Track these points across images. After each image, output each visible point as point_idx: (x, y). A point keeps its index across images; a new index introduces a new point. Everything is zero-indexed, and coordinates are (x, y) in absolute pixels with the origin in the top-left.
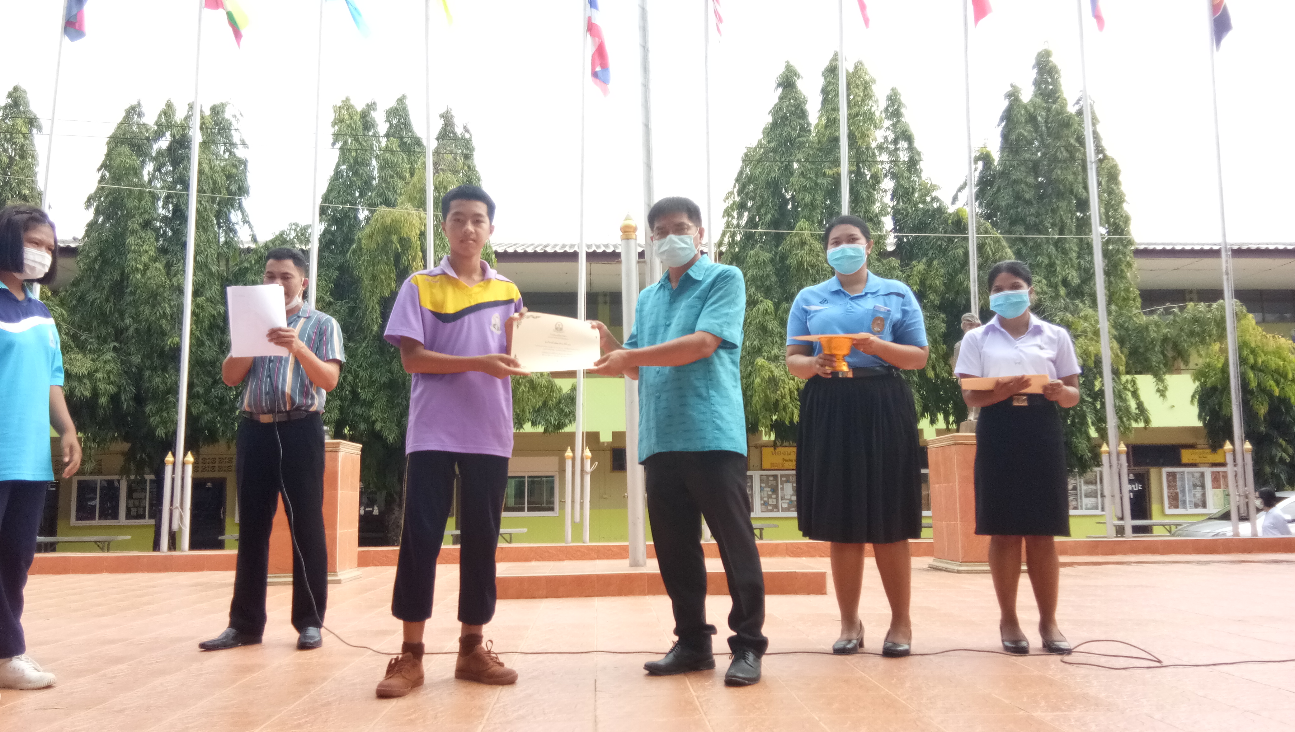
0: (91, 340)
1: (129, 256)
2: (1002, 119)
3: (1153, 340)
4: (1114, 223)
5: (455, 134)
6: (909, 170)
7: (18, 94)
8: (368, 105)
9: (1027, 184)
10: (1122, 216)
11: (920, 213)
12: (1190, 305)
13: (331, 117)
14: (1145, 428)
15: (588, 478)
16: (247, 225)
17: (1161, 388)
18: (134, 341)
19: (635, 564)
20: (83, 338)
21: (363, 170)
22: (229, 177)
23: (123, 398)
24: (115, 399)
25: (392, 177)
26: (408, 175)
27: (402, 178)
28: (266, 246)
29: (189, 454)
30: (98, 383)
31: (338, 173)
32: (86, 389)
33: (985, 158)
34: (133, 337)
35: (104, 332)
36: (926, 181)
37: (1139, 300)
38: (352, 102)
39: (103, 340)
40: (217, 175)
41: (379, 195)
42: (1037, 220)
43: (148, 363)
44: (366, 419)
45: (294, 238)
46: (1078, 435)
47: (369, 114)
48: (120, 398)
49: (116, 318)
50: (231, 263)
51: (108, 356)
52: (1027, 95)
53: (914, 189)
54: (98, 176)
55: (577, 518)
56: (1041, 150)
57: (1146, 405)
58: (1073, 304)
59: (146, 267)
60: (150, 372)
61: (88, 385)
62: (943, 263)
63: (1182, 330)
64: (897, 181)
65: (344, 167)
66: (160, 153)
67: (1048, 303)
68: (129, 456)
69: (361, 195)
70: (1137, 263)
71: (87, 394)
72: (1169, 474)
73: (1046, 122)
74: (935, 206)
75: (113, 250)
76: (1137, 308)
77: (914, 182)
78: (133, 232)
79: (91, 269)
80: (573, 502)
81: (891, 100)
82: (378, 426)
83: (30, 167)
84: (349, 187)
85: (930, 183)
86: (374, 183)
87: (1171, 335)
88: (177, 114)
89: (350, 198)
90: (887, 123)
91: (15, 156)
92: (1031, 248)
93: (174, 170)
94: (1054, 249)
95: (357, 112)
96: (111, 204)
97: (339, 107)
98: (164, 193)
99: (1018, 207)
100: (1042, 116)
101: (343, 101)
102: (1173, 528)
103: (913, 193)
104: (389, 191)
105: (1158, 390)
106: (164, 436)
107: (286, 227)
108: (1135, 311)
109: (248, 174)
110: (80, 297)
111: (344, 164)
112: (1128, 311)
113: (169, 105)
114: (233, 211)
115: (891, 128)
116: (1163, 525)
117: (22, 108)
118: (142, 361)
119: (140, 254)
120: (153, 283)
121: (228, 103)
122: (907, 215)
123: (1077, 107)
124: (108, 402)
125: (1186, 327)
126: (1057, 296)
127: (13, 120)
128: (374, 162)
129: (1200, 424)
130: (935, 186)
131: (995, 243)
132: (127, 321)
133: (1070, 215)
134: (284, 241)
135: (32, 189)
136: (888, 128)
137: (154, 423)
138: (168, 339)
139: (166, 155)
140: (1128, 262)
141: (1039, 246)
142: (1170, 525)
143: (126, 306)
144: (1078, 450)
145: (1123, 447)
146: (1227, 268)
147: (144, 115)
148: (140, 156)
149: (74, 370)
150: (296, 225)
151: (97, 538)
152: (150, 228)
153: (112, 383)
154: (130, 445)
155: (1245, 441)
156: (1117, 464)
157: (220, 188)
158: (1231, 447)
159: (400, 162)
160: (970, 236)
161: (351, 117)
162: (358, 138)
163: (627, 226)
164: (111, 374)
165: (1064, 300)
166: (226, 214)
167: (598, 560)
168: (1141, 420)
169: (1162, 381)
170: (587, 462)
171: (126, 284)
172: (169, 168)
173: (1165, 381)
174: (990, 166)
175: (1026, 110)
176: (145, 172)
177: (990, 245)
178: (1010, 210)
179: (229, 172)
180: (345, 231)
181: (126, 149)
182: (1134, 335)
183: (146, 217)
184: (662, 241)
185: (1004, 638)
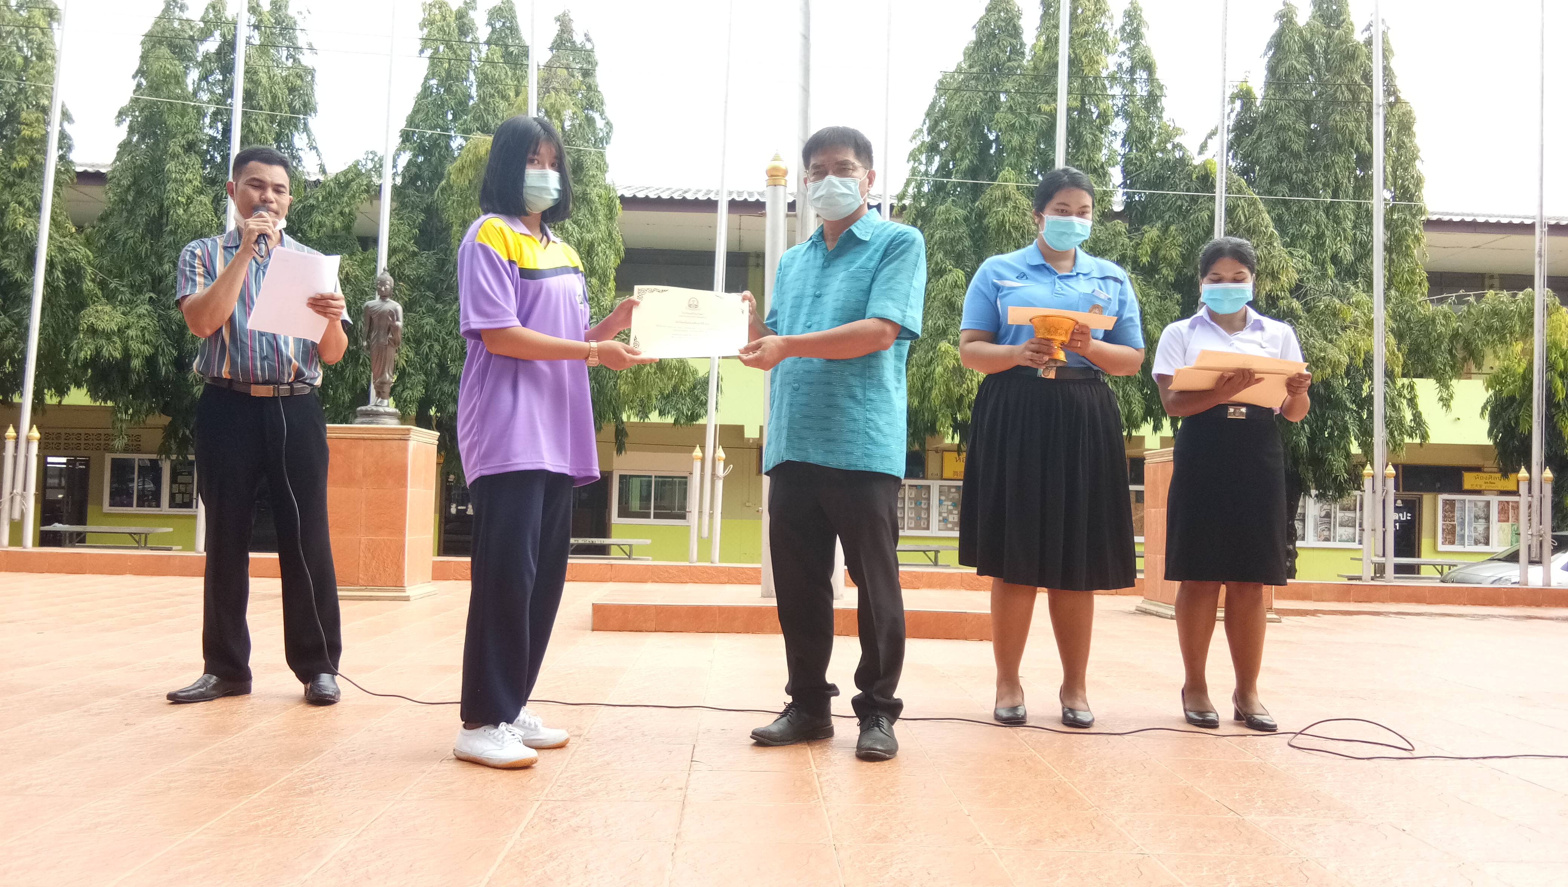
0: (122, 289)
1: (169, 186)
2: (1269, 47)
3: (1440, 335)
4: (1403, 186)
5: (574, 42)
6: (1148, 109)
8: (466, 3)
9: (1295, 131)
10: (1413, 177)
11: (1157, 164)
12: (1490, 293)
13: (420, 16)
14: (1421, 444)
15: (720, 484)
16: (314, 152)
17: (1445, 396)
19: (767, 595)
20: (112, 286)
21: (457, 86)
22: (292, 90)
23: (161, 362)
24: (151, 362)
25: (492, 96)
26: (512, 94)
27: (505, 97)
28: (336, 178)
30: (130, 342)
31: (426, 90)
32: (115, 349)
33: (1245, 96)
35: (138, 279)
36: (1168, 123)
37: (1426, 284)
39: (137, 290)
40: (277, 87)
41: (475, 119)
42: (1306, 179)
45: (371, 170)
46: (1335, 450)
47: (467, 14)
48: (157, 361)
49: (154, 262)
51: (143, 309)
52: (1303, 16)
53: (1151, 133)
54: (133, 84)
55: (705, 533)
56: (1316, 89)
57: (1424, 417)
58: (1343, 287)
59: (190, 201)
61: (119, 345)
62: (1182, 230)
63: (1477, 324)
64: (1131, 122)
65: (434, 82)
66: (207, 57)
67: (1311, 285)
68: (170, 432)
69: (455, 119)
70: (1428, 237)
71: (117, 355)
72: (1446, 502)
73: (1325, 52)
74: (1178, 157)
75: (150, 177)
76: (1423, 294)
77: (1153, 124)
78: (174, 156)
79: (123, 201)
80: (700, 512)
81: (1129, 16)
83: (49, 70)
84: (441, 106)
85: (1172, 125)
86: (471, 103)
87: (1462, 330)
88: (228, 9)
89: (441, 122)
90: (1123, 47)
91: (31, 56)
92: (1295, 214)
93: (224, 80)
94: (1324, 216)
95: (451, 12)
96: (147, 119)
97: (430, 5)
98: (212, 109)
99: (1282, 161)
100: (1320, 45)
102: (1446, 568)
103: (1150, 138)
104: (489, 114)
105: (1441, 399)
107: (361, 157)
108: (1420, 298)
109: (315, 87)
110: (110, 235)
111: (434, 78)
112: (1411, 298)
114: (296, 134)
115: (1127, 53)
116: (1434, 565)
119: (182, 183)
120: (197, 220)
122: (1141, 166)
123: (1366, 35)
124: (143, 366)
125: (1482, 320)
126: (1324, 276)
127: (29, 11)
128: (472, 77)
129: (1490, 443)
130: (1179, 129)
131: (1249, 205)
133: (1347, 174)
134: (359, 174)
136: (1124, 54)
139: (214, 60)
140: (1415, 236)
141: (1303, 211)
142: (1442, 566)
143: (165, 247)
144: (1332, 470)
145: (1391, 470)
146: (1541, 249)
147: (187, 9)
148: (183, 60)
149: (101, 325)
150: (374, 153)
151: (133, 529)
152: (195, 152)
153: (147, 343)
154: (170, 419)
155: (1545, 468)
156: (1381, 491)
157: (280, 104)
158: (1527, 475)
159: (503, 77)
160: (1217, 195)
161: (444, 18)
162: (452, 45)
163: (775, 169)
164: (146, 331)
165: (1332, 281)
166: (288, 137)
167: (728, 585)
168: (1416, 434)
169: (1447, 387)
170: (719, 464)
171: (165, 220)
172: (218, 77)
173: (1451, 387)
174: (1251, 107)
175: (1301, 36)
176: (189, 81)
177: (1243, 207)
178: (1272, 164)
179: (292, 84)
180: (434, 163)
181: (165, 51)
182: (1417, 328)
183: (190, 138)
184: (819, 183)
185: (1187, 707)
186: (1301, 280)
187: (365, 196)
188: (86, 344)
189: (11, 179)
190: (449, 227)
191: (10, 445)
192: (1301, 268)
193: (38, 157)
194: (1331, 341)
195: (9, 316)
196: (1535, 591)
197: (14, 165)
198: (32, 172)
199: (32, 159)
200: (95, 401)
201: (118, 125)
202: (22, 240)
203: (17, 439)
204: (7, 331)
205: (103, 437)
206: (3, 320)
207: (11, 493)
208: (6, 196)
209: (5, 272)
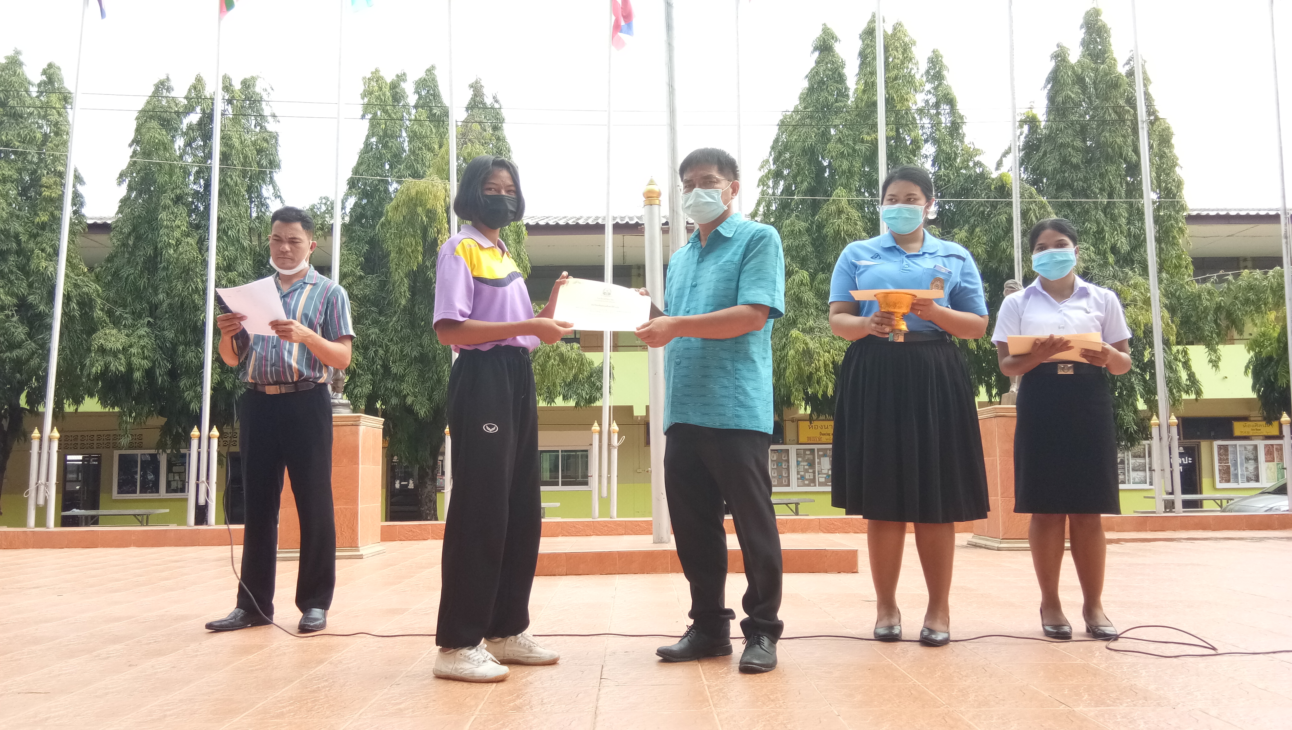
0: (125, 315)
1: (161, 232)
2: (1048, 81)
3: (1206, 308)
4: (1166, 188)
5: (485, 103)
6: (951, 135)
7: (52, 71)
8: (397, 76)
9: (1073, 147)
10: (1174, 180)
11: (962, 179)
12: (1245, 272)
13: (361, 88)
14: (1196, 399)
15: (615, 453)
16: (278, 200)
17: (1213, 358)
18: (167, 316)
19: (659, 541)
20: (118, 313)
21: (392, 142)
22: (260, 151)
23: (158, 373)
24: (149, 373)
25: (420, 149)
26: (436, 147)
27: (429, 149)
29: (215, 428)
30: (133, 358)
31: (367, 145)
32: (121, 364)
33: (1031, 121)
34: (166, 312)
35: (138, 307)
36: (969, 146)
37: (1192, 267)
38: (381, 74)
39: (137, 315)
40: (247, 149)
41: (408, 168)
42: (1085, 185)
43: (182, 338)
44: (398, 394)
45: (325, 212)
46: (1125, 407)
47: (399, 85)
48: (155, 372)
49: (150, 293)
51: (142, 331)
52: (1075, 55)
53: (956, 154)
54: (130, 151)
55: (605, 494)
56: (1088, 114)
57: (1198, 376)
58: (1123, 272)
59: (179, 242)
60: (184, 346)
61: (123, 361)
62: (986, 231)
63: (1236, 298)
64: (939, 146)
65: (374, 140)
66: (190, 127)
67: (1096, 271)
68: (166, 430)
69: (391, 167)
70: (1190, 229)
72: (1220, 447)
73: (1094, 83)
74: (978, 172)
75: (146, 225)
76: (1189, 275)
77: (957, 147)
78: (165, 208)
79: (124, 245)
80: (600, 476)
81: (932, 62)
82: (409, 400)
83: (65, 143)
84: (380, 159)
85: (972, 147)
86: (404, 155)
87: (1225, 303)
88: (206, 89)
89: (379, 171)
90: (928, 87)
91: (50, 133)
92: (1078, 215)
93: (204, 145)
94: (1102, 215)
95: (386, 84)
96: (143, 179)
97: (369, 79)
98: (195, 168)
99: (1064, 172)
100: (1090, 77)
101: (372, 73)
102: (1224, 502)
103: (955, 159)
104: (418, 163)
105: (1211, 361)
106: (198, 411)
107: (316, 201)
108: (1187, 279)
109: (279, 148)
110: (115, 272)
111: (373, 136)
112: (1179, 279)
113: (199, 80)
114: (264, 186)
115: (932, 91)
116: (1214, 500)
117: (56, 85)
118: (176, 336)
119: (172, 229)
120: (185, 258)
121: (258, 77)
122: (949, 181)
123: (1127, 68)
124: (143, 377)
125: (1240, 295)
126: (1106, 264)
127: (47, 97)
128: (404, 134)
129: (1254, 396)
130: (978, 150)
131: (1040, 208)
132: (161, 296)
133: (1119, 180)
134: (316, 213)
136: (929, 92)
137: (188, 399)
138: (201, 314)
139: (196, 130)
140: (1180, 228)
141: (1085, 211)
142: (1221, 500)
143: (160, 281)
144: (1123, 423)
145: (1174, 420)
146: (1286, 231)
147: (173, 90)
148: (170, 131)
149: (109, 345)
150: (327, 199)
151: (137, 512)
152: (182, 203)
153: (146, 358)
154: (166, 419)
156: (1167, 437)
157: (250, 163)
158: (1288, 419)
159: (429, 133)
160: (1014, 200)
161: (380, 89)
162: (388, 110)
163: (650, 192)
164: (145, 349)
165: (1113, 268)
166: (257, 188)
167: (625, 536)
168: (1192, 391)
169: (1215, 351)
170: (614, 436)
171: (159, 259)
172: (200, 143)
173: (1218, 351)
174: (1036, 130)
175: (1074, 72)
176: (176, 147)
177: (1034, 210)
178: (1057, 175)
179: (260, 146)
180: (375, 204)
181: (154, 124)
182: (1186, 304)
183: (178, 192)
184: (690, 194)
185: (1045, 622)
186: (1087, 268)
187: (320, 232)
188: (97, 361)
189: (35, 231)
190: (388, 254)
191: (35, 444)
192: (1087, 258)
193: (56, 213)
195: (35, 342)
197: (37, 220)
198: (52, 225)
199: (52, 214)
200: (105, 407)
201: (119, 185)
202: (44, 279)
203: (41, 439)
204: (33, 353)
205: (111, 438)
206: (30, 344)
207: (37, 484)
208: (31, 245)
209: (31, 306)
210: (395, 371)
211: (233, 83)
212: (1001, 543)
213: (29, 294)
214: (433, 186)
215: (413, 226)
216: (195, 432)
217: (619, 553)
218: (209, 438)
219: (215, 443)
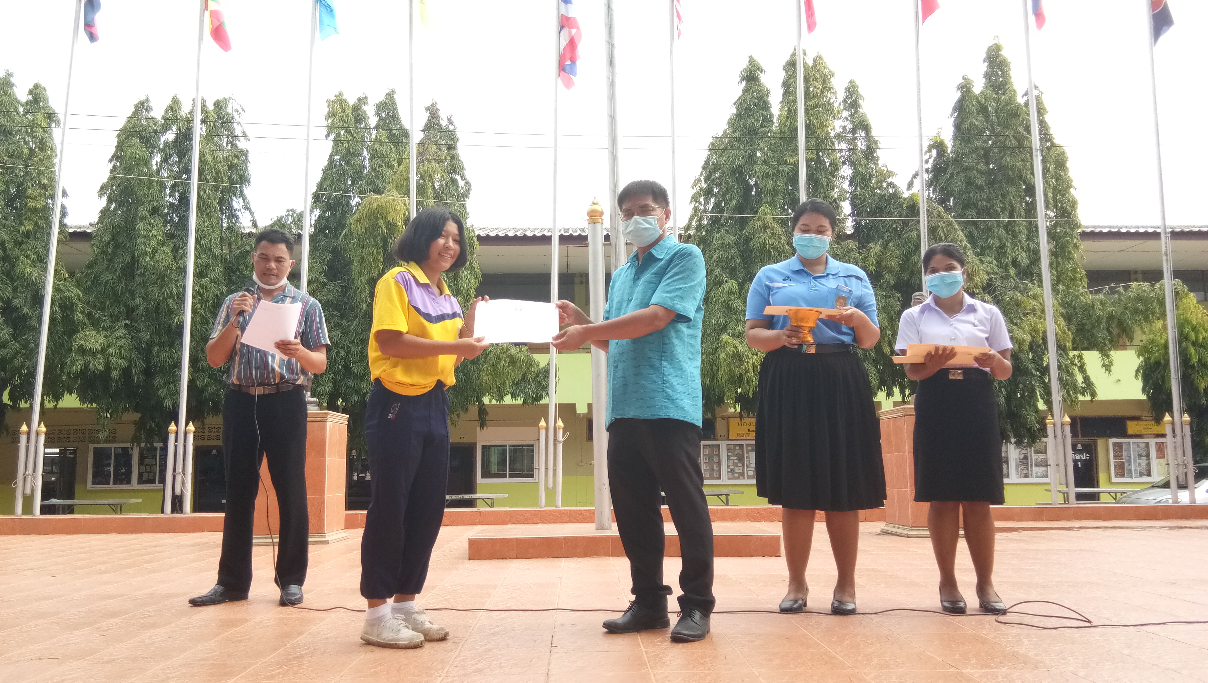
0: (104, 318)
1: (139, 241)
2: (954, 110)
3: (1099, 317)
4: (1062, 208)
5: (440, 126)
6: (867, 158)
7: (38, 91)
8: (359, 99)
9: (978, 170)
10: (1069, 201)
11: (876, 198)
12: (1135, 284)
13: (325, 110)
14: (1091, 401)
15: (560, 447)
16: (248, 212)
17: (1106, 363)
18: (143, 319)
19: (601, 527)
20: (97, 316)
21: (355, 160)
22: (231, 167)
23: (134, 372)
24: (126, 372)
25: (381, 166)
26: (396, 164)
27: (390, 167)
29: (191, 423)
30: (111, 358)
31: (331, 162)
32: (100, 363)
33: (939, 146)
34: (143, 315)
35: (116, 310)
36: (883, 168)
37: (1086, 280)
38: (345, 97)
39: (115, 318)
40: (219, 165)
41: (369, 183)
42: (988, 205)
43: (156, 339)
44: (358, 392)
45: (291, 223)
46: (1027, 407)
47: (361, 107)
48: (131, 372)
49: (127, 298)
50: (233, 247)
51: (119, 333)
52: (978, 87)
53: (870, 175)
54: (110, 166)
55: (551, 485)
56: (991, 139)
57: (1093, 379)
58: (1023, 284)
59: (155, 251)
60: (158, 347)
61: (102, 360)
62: (898, 245)
63: (1126, 308)
64: (855, 168)
65: (337, 157)
66: (167, 144)
67: (998, 283)
68: (140, 425)
69: (353, 184)
70: (1084, 245)
71: (101, 368)
72: (1115, 444)
73: (996, 112)
74: (891, 192)
75: (125, 234)
76: (1084, 287)
77: (872, 169)
78: (143, 218)
79: (104, 252)
80: (547, 469)
81: (849, 92)
83: (49, 158)
84: (342, 174)
85: (886, 169)
86: (365, 172)
87: (1116, 312)
88: (182, 109)
89: (342, 186)
90: (845, 114)
91: (35, 148)
92: (982, 231)
93: (180, 161)
94: (1004, 232)
95: (349, 106)
96: (122, 192)
97: (333, 102)
98: (171, 182)
99: (969, 193)
100: (992, 107)
101: (336, 96)
102: (1119, 495)
103: (870, 179)
104: (378, 179)
105: (1104, 365)
106: (171, 407)
107: (283, 213)
108: (1082, 290)
109: (249, 164)
110: (94, 278)
111: (336, 155)
112: (1075, 290)
113: (175, 101)
114: (235, 199)
115: (849, 118)
116: (1109, 493)
117: (41, 104)
118: (151, 337)
119: (149, 238)
120: (161, 265)
121: (230, 98)
122: (864, 200)
123: (1025, 98)
124: (120, 376)
125: (1130, 305)
126: (1007, 276)
127: (33, 115)
128: (365, 153)
129: (1144, 397)
130: (891, 172)
131: (948, 226)
132: (138, 301)
133: (1019, 200)
135: (51, 179)
136: (846, 119)
137: (162, 395)
138: (175, 317)
139: (172, 147)
140: (1075, 244)
141: (990, 229)
142: (1115, 493)
144: (1026, 422)
145: (1067, 419)
146: (1166, 250)
147: (152, 110)
148: (149, 148)
149: (88, 346)
150: (293, 211)
151: (111, 501)
152: (158, 215)
153: (123, 358)
154: (140, 415)
155: (1184, 414)
156: (1061, 435)
157: (222, 177)
158: (1170, 419)
159: (388, 152)
160: (921, 219)
161: (344, 111)
162: (350, 130)
163: (594, 211)
164: (122, 349)
165: (1014, 280)
166: (228, 201)
167: (569, 524)
168: (1087, 393)
169: (1108, 356)
170: (559, 432)
171: (136, 266)
172: (175, 159)
173: (1111, 356)
174: (944, 154)
175: (978, 101)
176: (154, 162)
177: (942, 227)
178: (962, 195)
179: (231, 162)
180: (338, 217)
181: (136, 141)
182: (1081, 313)
183: (155, 204)
184: (629, 222)
185: (943, 599)
186: (990, 280)
188: (77, 360)
189: (20, 239)
190: (350, 262)
191: (23, 438)
192: (990, 271)
193: (41, 222)
194: (1016, 325)
195: (18, 342)
196: (1184, 508)
197: (22, 228)
198: (35, 234)
199: (36, 223)
200: (84, 404)
201: (100, 197)
202: (28, 284)
203: (29, 433)
204: (17, 353)
205: (90, 431)
206: (14, 344)
207: (24, 474)
208: (16, 252)
209: (15, 309)
210: (356, 371)
211: (207, 104)
212: (910, 530)
213: (14, 298)
214: (393, 200)
215: (374, 238)
216: (172, 427)
217: (565, 539)
218: (186, 433)
219: (191, 437)
